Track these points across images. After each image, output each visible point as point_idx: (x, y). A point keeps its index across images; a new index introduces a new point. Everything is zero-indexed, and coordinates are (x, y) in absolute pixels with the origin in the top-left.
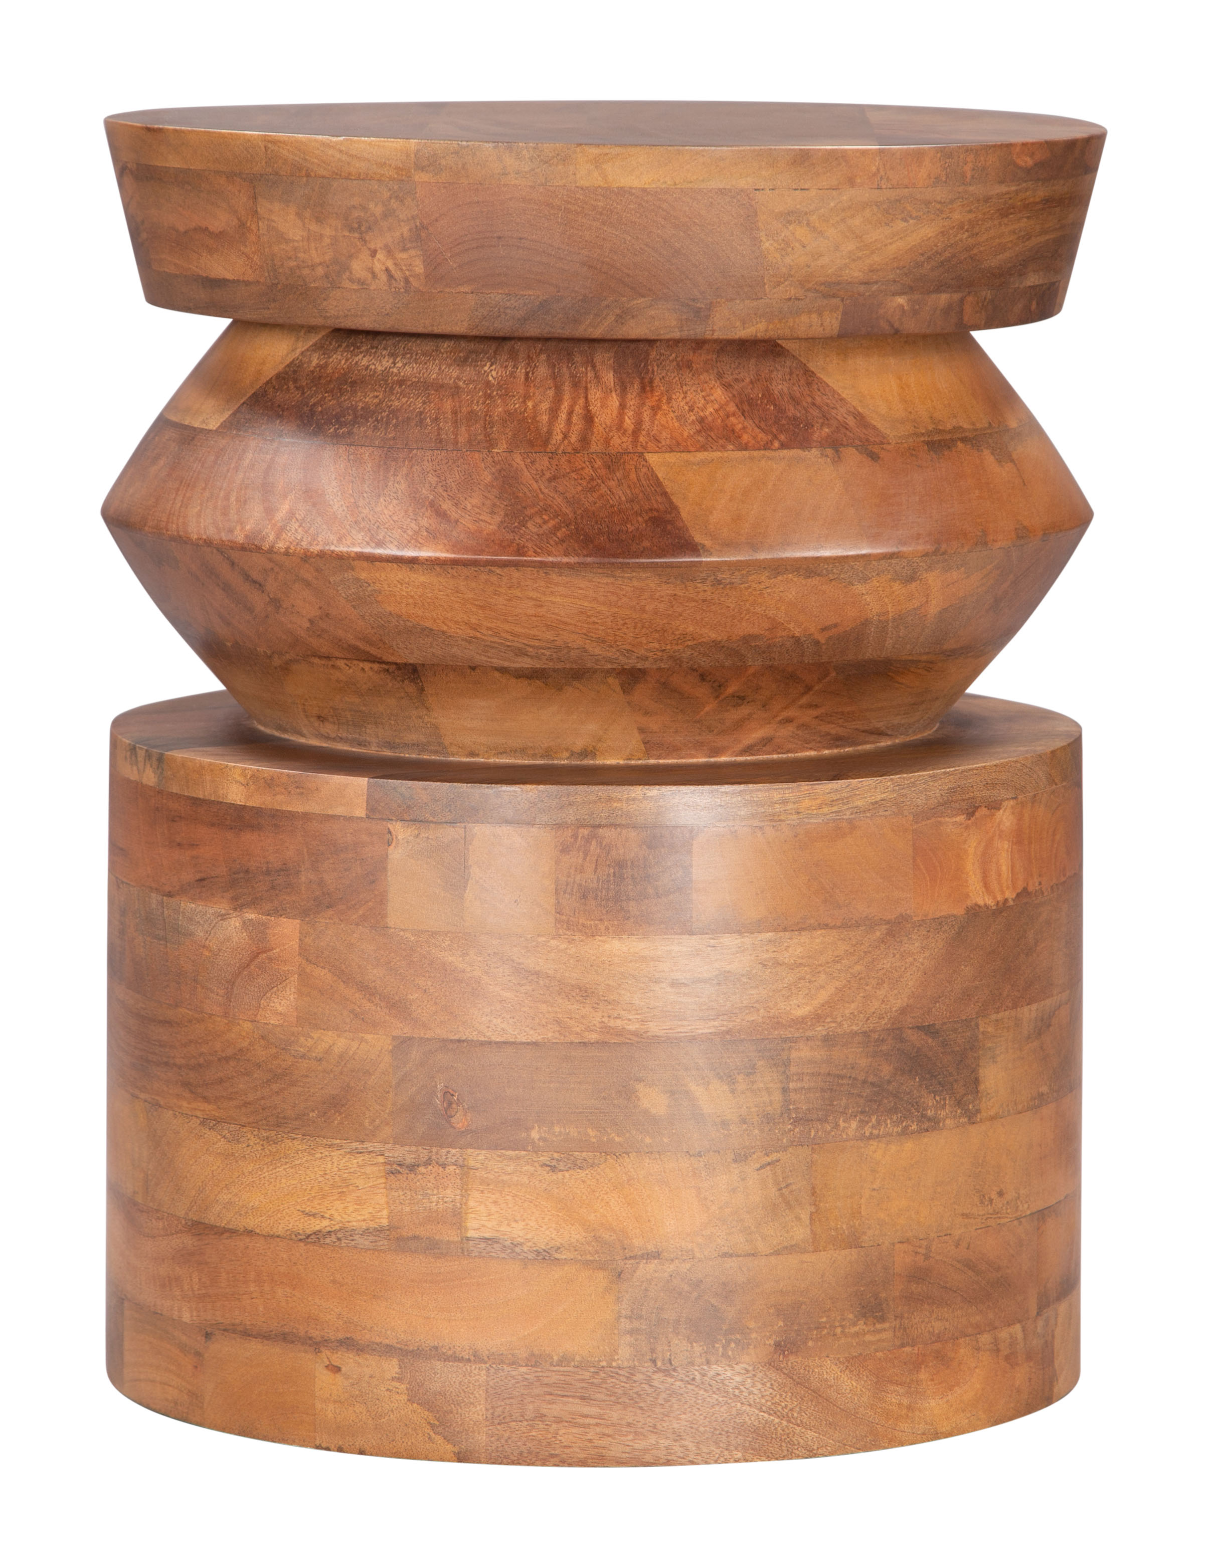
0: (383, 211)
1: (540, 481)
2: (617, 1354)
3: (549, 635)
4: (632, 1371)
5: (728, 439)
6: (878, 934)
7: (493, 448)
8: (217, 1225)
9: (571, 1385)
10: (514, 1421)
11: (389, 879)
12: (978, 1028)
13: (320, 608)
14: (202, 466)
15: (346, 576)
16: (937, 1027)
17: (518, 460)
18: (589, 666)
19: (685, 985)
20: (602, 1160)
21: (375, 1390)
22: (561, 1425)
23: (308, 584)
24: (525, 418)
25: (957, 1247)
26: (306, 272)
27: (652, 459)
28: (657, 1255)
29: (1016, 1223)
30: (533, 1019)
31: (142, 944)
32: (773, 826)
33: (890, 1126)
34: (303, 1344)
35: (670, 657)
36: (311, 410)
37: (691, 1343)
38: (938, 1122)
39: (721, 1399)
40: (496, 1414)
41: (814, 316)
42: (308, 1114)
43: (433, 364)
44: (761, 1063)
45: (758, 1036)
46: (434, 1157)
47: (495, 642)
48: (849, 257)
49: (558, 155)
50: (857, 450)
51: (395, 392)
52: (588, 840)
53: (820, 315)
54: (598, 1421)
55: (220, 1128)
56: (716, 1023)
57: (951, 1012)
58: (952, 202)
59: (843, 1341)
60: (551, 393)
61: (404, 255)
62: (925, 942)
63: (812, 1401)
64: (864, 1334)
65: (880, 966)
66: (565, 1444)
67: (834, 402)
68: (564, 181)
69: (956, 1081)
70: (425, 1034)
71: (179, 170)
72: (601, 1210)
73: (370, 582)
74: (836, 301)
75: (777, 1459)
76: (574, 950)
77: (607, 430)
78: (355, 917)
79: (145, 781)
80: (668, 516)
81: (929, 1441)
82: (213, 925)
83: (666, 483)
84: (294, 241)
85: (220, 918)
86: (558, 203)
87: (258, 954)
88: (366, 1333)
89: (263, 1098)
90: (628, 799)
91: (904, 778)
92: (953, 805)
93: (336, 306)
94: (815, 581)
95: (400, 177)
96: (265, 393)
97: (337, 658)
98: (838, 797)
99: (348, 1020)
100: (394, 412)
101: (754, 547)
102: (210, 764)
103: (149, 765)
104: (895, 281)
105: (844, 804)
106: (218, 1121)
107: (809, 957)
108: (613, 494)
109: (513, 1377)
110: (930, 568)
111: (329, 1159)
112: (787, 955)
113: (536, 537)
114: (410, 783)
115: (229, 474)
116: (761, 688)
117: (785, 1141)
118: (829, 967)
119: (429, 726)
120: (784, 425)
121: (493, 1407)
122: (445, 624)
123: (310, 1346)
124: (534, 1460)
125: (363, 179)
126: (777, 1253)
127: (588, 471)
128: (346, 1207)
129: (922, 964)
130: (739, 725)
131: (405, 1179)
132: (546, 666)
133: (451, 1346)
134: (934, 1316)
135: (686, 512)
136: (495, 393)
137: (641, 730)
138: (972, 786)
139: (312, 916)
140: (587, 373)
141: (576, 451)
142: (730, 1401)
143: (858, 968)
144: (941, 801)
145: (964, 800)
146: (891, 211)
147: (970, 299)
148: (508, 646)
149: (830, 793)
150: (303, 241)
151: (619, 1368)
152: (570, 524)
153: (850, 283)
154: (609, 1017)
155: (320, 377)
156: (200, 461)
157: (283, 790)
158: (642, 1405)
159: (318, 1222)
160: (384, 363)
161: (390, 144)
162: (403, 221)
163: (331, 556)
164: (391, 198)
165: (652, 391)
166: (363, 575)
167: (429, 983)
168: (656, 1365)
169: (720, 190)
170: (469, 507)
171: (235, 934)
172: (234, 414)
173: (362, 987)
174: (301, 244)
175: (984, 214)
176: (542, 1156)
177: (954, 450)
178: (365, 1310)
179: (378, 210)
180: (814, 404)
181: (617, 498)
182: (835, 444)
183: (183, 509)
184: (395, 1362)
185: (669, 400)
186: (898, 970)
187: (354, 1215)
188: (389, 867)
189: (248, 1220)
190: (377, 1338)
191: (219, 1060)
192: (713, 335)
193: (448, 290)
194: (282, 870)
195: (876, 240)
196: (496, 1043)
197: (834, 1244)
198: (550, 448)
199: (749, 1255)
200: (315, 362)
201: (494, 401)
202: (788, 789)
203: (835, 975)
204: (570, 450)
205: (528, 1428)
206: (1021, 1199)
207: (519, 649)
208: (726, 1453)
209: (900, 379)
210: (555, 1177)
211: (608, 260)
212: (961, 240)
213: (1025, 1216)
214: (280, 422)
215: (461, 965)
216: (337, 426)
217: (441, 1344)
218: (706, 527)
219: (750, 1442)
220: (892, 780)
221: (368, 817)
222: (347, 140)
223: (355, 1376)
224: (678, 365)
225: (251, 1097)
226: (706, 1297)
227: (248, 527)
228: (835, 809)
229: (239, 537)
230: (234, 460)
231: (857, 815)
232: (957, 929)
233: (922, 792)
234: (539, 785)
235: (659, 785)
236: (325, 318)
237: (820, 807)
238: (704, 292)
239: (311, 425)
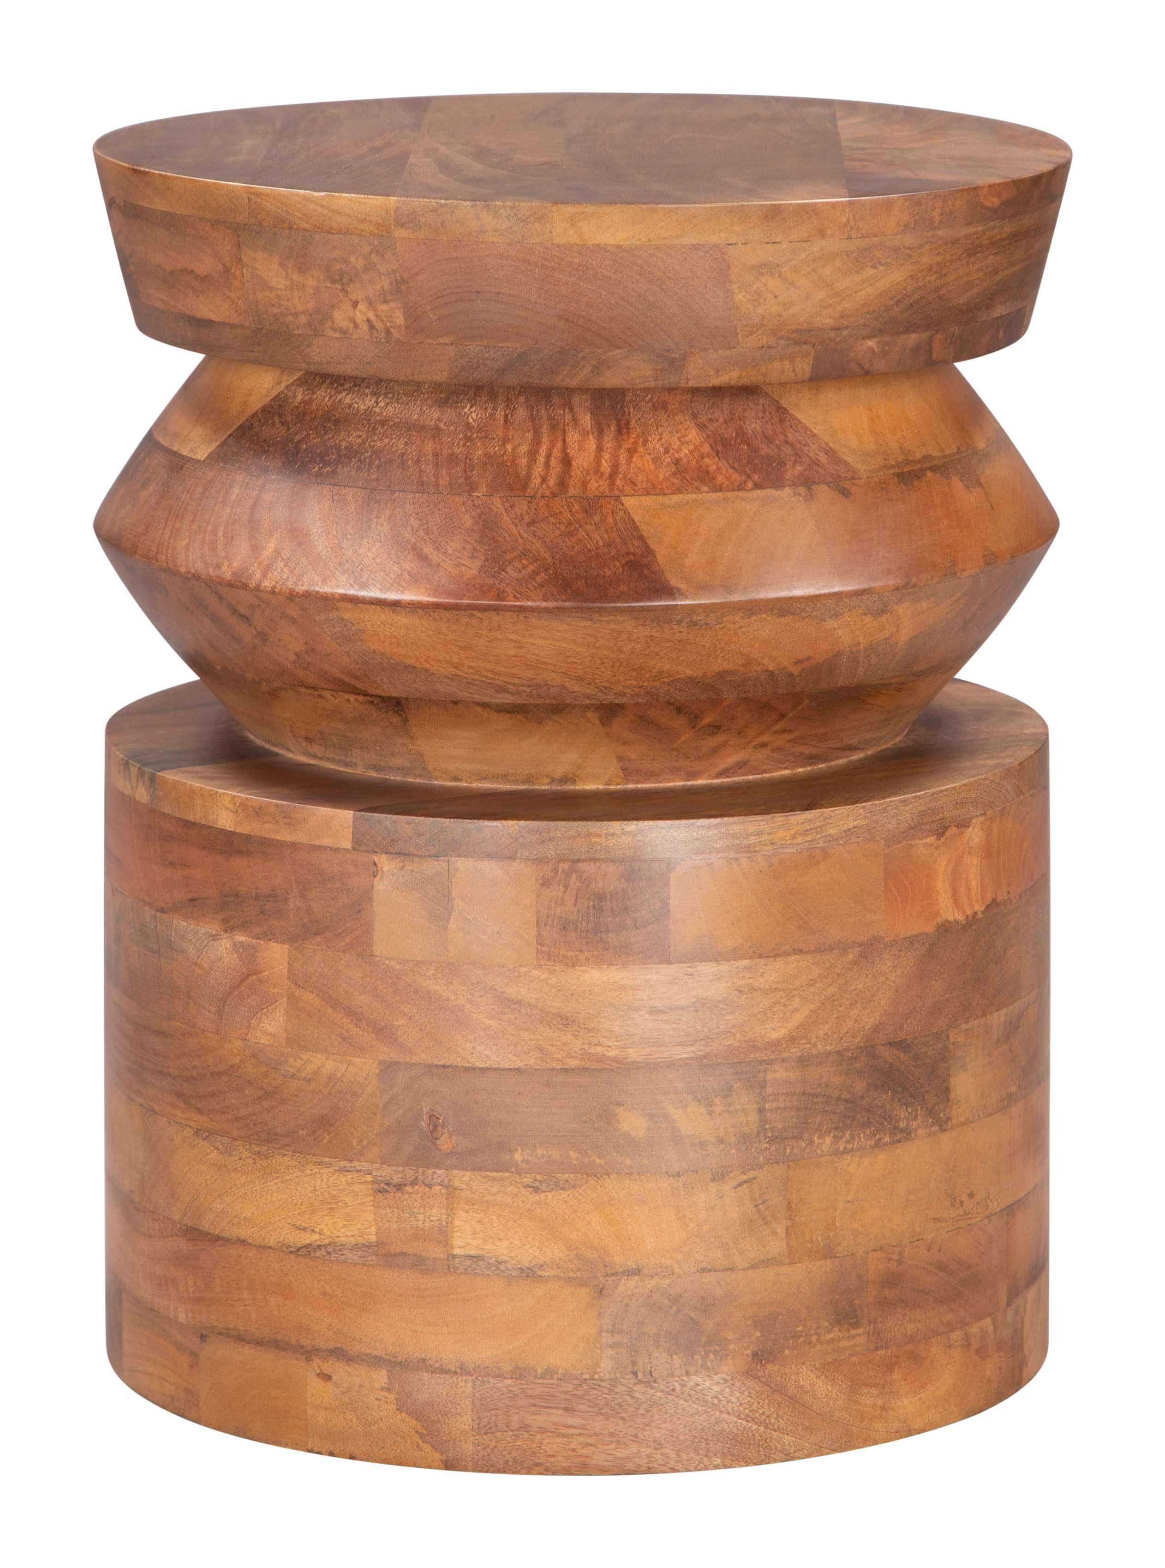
0: (364, 265)
1: (519, 526)
2: (600, 1367)
3: (529, 674)
4: (614, 1383)
5: (703, 481)
6: (851, 956)
7: (473, 492)
8: (212, 1232)
9: (555, 1396)
10: (500, 1431)
11: (375, 909)
12: (949, 1039)
13: (306, 643)
14: (191, 498)
15: (331, 615)
16: (909, 1042)
17: (497, 503)
18: (568, 701)
19: (663, 1012)
20: (584, 1181)
21: (365, 1399)
22: (545, 1435)
23: (294, 621)
24: (504, 462)
25: (929, 1251)
26: (289, 319)
27: (629, 502)
28: (637, 1272)
29: (986, 1221)
30: (516, 1046)
31: (137, 954)
32: (748, 857)
33: (863, 1140)
34: (295, 1352)
35: (648, 693)
36: (296, 447)
37: (671, 1356)
38: (911, 1132)
39: (700, 1408)
40: (482, 1424)
41: (786, 362)
42: (298, 1132)
43: (415, 404)
44: (737, 1086)
45: (735, 1060)
46: (420, 1177)
47: (476, 680)
48: (820, 305)
49: (535, 213)
50: (829, 486)
51: (377, 432)
52: (568, 874)
53: (792, 360)
54: (581, 1431)
55: (213, 1139)
56: (693, 1049)
57: (922, 1027)
58: (921, 246)
59: (818, 1348)
60: (529, 436)
61: (384, 307)
62: (897, 961)
63: (788, 1407)
64: (839, 1341)
65: (853, 987)
66: (549, 1453)
67: (806, 439)
68: (541, 238)
69: (927, 1092)
70: (411, 1059)
71: (167, 214)
72: (583, 1230)
73: (354, 622)
74: (808, 347)
75: (755, 1464)
76: (555, 980)
77: (584, 473)
78: (342, 944)
79: (137, 797)
80: (645, 560)
81: (902, 1438)
82: (204, 944)
83: (642, 527)
84: (277, 289)
85: (211, 938)
86: (535, 260)
87: (248, 976)
88: (355, 1345)
89: (254, 1114)
90: (607, 835)
91: (876, 805)
92: (924, 827)
93: (319, 353)
94: (788, 619)
95: (380, 233)
96: (251, 427)
97: (323, 689)
98: (812, 826)
99: (336, 1044)
100: (377, 453)
101: (728, 589)
102: (201, 789)
103: (142, 784)
104: (865, 326)
105: (817, 833)
106: (211, 1133)
107: (784, 982)
108: (591, 538)
109: (498, 1389)
110: (900, 601)
111: (319, 1176)
112: (762, 981)
113: (516, 582)
114: (395, 817)
115: (217, 508)
116: (736, 718)
117: (761, 1159)
118: (803, 991)
119: (413, 752)
120: (757, 465)
121: (479, 1418)
122: (428, 663)
123: (302, 1354)
124: (519, 1468)
125: (344, 234)
126: (754, 1267)
127: (566, 515)
128: (335, 1223)
129: (894, 983)
130: (715, 751)
131: (392, 1197)
132: (527, 702)
133: (439, 1359)
134: (907, 1318)
135: (661, 555)
136: (475, 435)
137: (620, 759)
138: (942, 807)
139: (300, 942)
140: (564, 416)
141: (554, 495)
142: (709, 1410)
143: (831, 990)
144: (912, 824)
145: (934, 821)
146: (861, 259)
147: (939, 336)
148: (490, 683)
149: (803, 823)
150: (286, 290)
151: (601, 1380)
152: (548, 568)
153: (821, 330)
154: (590, 1044)
155: (305, 414)
156: (188, 492)
157: (271, 819)
158: (623, 1415)
159: (308, 1236)
160: (367, 402)
161: (370, 201)
162: (383, 274)
163: (315, 597)
164: (371, 252)
165: (628, 433)
166: (348, 616)
167: (415, 1010)
168: (637, 1377)
169: (693, 245)
170: (450, 551)
171: (225, 955)
172: (221, 446)
173: (349, 1012)
174: (284, 292)
175: (952, 255)
176: (525, 1177)
177: (923, 479)
178: (355, 1322)
179: (359, 263)
180: (786, 442)
181: (595, 542)
182: (807, 482)
183: (171, 541)
184: (384, 1372)
185: (645, 442)
186: (871, 989)
187: (343, 1230)
188: (375, 897)
189: (240, 1230)
190: (367, 1349)
191: (212, 1074)
192: (687, 383)
193: (428, 341)
194: (270, 896)
195: (846, 288)
196: (480, 1069)
197: (809, 1256)
198: (530, 492)
199: (726, 1269)
200: (299, 398)
201: (474, 444)
202: (763, 820)
203: (809, 998)
204: (548, 493)
205: (514, 1437)
206: (991, 1197)
207: (501, 687)
208: (706, 1459)
209: (870, 410)
210: (538, 1198)
211: (584, 314)
212: (930, 282)
213: (995, 1214)
214: (265, 458)
215: (445, 994)
216: (321, 465)
217: (428, 1357)
218: (681, 570)
219: (729, 1448)
220: (864, 807)
221: (354, 849)
222: (328, 195)
223: (345, 1385)
224: (654, 406)
225: (242, 1112)
226: (686, 1311)
227: (235, 564)
228: (809, 838)
229: (227, 575)
230: (222, 494)
231: (830, 843)
232: (927, 946)
233: (893, 817)
234: (520, 820)
235: (637, 820)
236: (308, 363)
237: (794, 837)
238: (678, 343)
239: (296, 463)
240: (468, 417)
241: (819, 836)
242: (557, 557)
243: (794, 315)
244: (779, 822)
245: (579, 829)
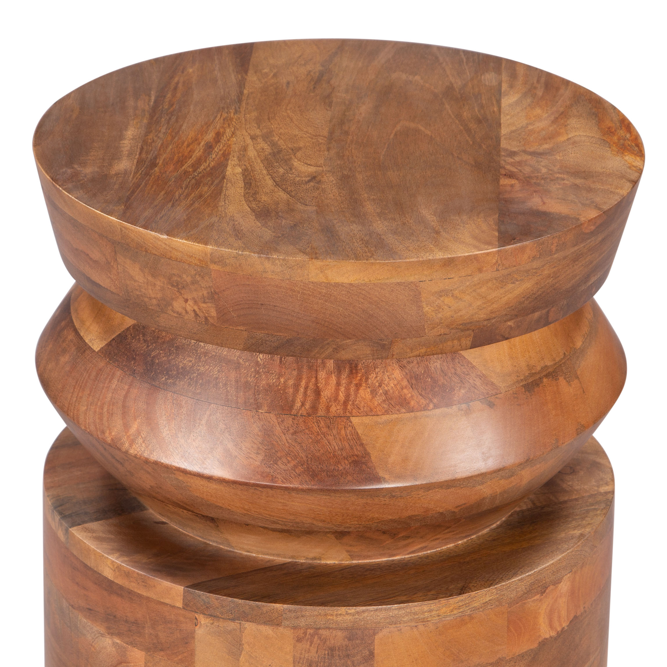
0: (192, 281)
1: (286, 435)
3: (292, 517)
5: (401, 405)
7: (259, 409)
11: (196, 643)
13: (156, 484)
14: (89, 377)
15: (170, 476)
17: (273, 418)
18: (316, 530)
23: (149, 473)
24: (279, 390)
26: (146, 299)
27: (355, 421)
31: (58, 620)
32: (424, 625)
35: (365, 527)
36: (152, 360)
47: (259, 517)
48: (478, 309)
49: (298, 264)
50: (481, 402)
51: (202, 360)
52: (312, 636)
53: (459, 339)
58: (543, 266)
60: (295, 373)
61: (204, 305)
67: (468, 370)
68: (301, 278)
73: (185, 482)
74: (470, 332)
77: (328, 401)
78: (176, 659)
79: (59, 536)
80: (364, 459)
82: (96, 636)
83: (363, 437)
84: (139, 282)
86: (298, 289)
87: (122, 662)
90: (337, 615)
91: (503, 585)
92: (533, 591)
93: (164, 322)
95: (201, 265)
96: (125, 337)
97: (167, 503)
98: (463, 603)
100: (201, 375)
102: (94, 550)
103: (61, 529)
104: (506, 315)
105: (466, 607)
108: (330, 445)
110: (523, 469)
113: (283, 472)
114: (208, 594)
115: (103, 391)
116: (419, 532)
119: (222, 538)
120: (436, 392)
122: (229, 506)
125: (179, 262)
127: (316, 429)
130: (406, 545)
132: (290, 529)
135: (374, 455)
136: (261, 370)
137: (348, 551)
138: (545, 577)
139: (152, 652)
140: (317, 360)
141: (309, 415)
144: (525, 591)
145: (539, 586)
146: (504, 280)
147: (553, 309)
148: (268, 519)
149: (458, 602)
152: (304, 464)
153: (479, 321)
155: (158, 337)
156: (87, 372)
157: (135, 581)
161: (195, 247)
162: (203, 287)
163: (161, 465)
164: (196, 275)
165: (357, 373)
166: (181, 478)
169: (398, 283)
170: (244, 448)
171: (108, 647)
172: (108, 345)
174: (143, 285)
175: (563, 265)
177: (541, 385)
179: (189, 279)
180: (455, 374)
181: (333, 447)
182: (467, 401)
185: (367, 379)
188: (196, 637)
192: (392, 357)
193: (231, 327)
194: (134, 623)
195: (495, 297)
198: (294, 412)
201: (260, 376)
202: (433, 603)
204: (305, 413)
207: (274, 521)
211: (328, 320)
212: (548, 283)
216: (167, 377)
218: (386, 466)
220: (496, 588)
221: (184, 608)
222: (170, 239)
228: (461, 610)
229: (109, 439)
230: (107, 382)
231: (474, 611)
232: (532, 656)
233: (514, 590)
234: (284, 604)
235: (355, 606)
236: (158, 326)
237: (452, 611)
238: (387, 336)
239: (152, 372)
240: (257, 357)
241: (467, 608)
242: (310, 456)
243: (461, 316)
244: (443, 603)
245: (320, 611)
